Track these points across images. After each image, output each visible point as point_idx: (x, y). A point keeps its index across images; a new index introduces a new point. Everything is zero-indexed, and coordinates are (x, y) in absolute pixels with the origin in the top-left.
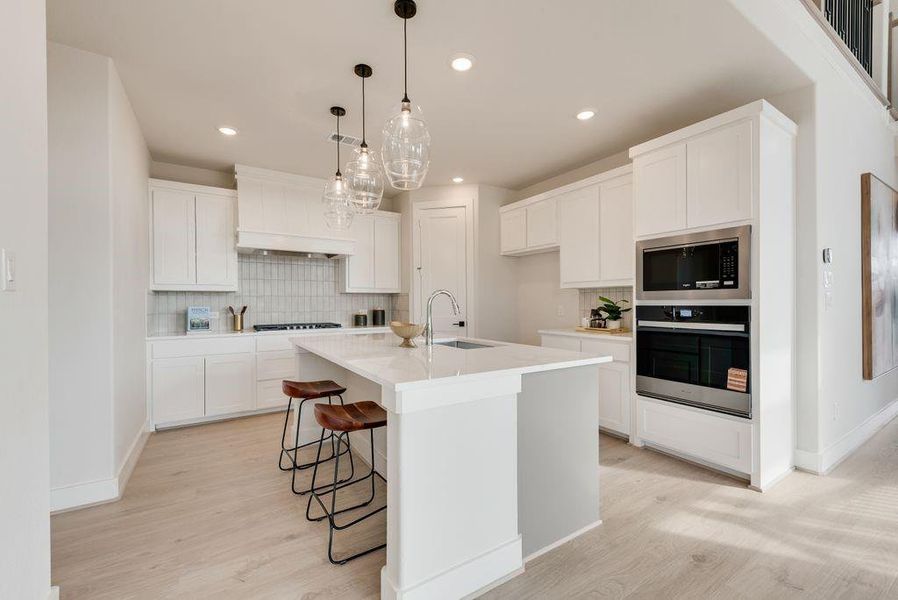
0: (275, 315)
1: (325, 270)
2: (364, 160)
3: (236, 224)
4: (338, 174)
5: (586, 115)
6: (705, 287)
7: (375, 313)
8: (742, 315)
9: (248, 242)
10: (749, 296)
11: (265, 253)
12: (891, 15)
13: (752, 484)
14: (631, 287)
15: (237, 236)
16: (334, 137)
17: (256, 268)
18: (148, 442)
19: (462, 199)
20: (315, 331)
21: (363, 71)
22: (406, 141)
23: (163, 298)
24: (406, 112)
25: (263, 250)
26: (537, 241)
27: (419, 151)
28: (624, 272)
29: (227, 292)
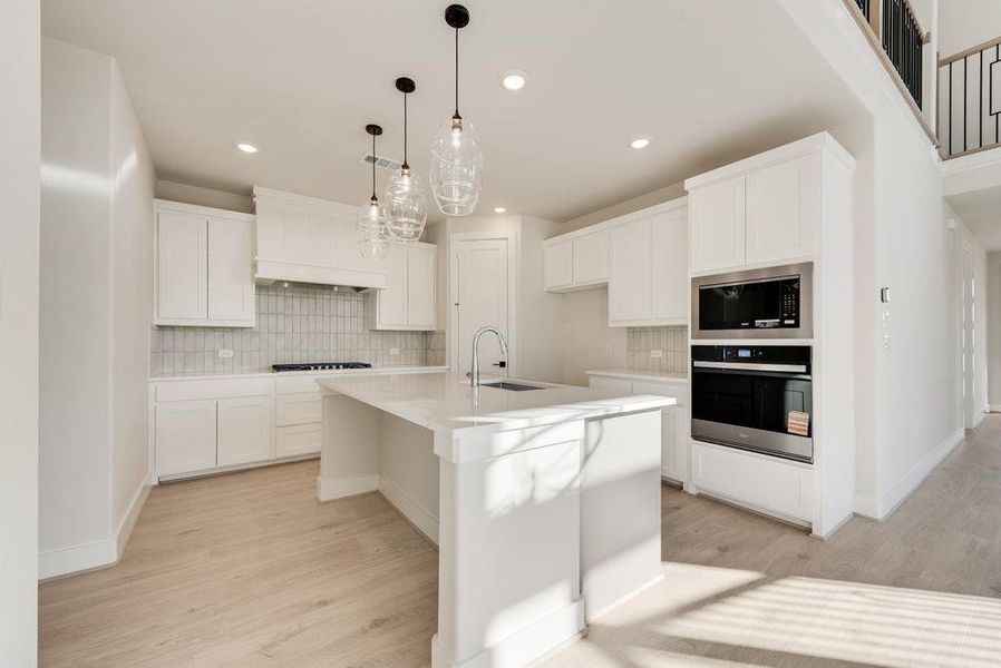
0: (296, 354)
2: (406, 183)
3: (254, 251)
4: (374, 198)
5: (640, 144)
6: (764, 326)
8: (803, 355)
9: (268, 272)
10: (811, 336)
11: (286, 285)
12: (938, 53)
13: (814, 532)
14: (687, 326)
15: (255, 266)
16: (368, 159)
17: (277, 302)
18: (150, 496)
19: (504, 229)
20: (342, 371)
21: (405, 85)
22: (457, 162)
23: (169, 334)
24: (457, 130)
25: (284, 282)
27: (472, 173)
29: (242, 328)
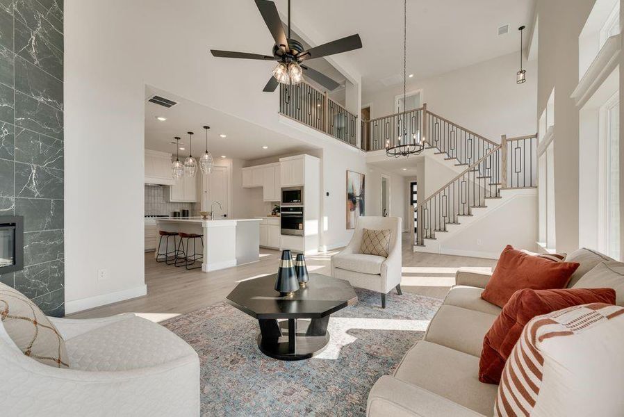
1: (160, 191)
2: (191, 160)
4: (178, 160)
5: (265, 147)
6: (295, 202)
7: (184, 211)
8: (301, 209)
10: (302, 204)
14: (280, 201)
16: (173, 143)
19: (226, 164)
21: (191, 133)
26: (255, 184)
28: (278, 197)
